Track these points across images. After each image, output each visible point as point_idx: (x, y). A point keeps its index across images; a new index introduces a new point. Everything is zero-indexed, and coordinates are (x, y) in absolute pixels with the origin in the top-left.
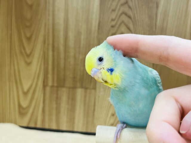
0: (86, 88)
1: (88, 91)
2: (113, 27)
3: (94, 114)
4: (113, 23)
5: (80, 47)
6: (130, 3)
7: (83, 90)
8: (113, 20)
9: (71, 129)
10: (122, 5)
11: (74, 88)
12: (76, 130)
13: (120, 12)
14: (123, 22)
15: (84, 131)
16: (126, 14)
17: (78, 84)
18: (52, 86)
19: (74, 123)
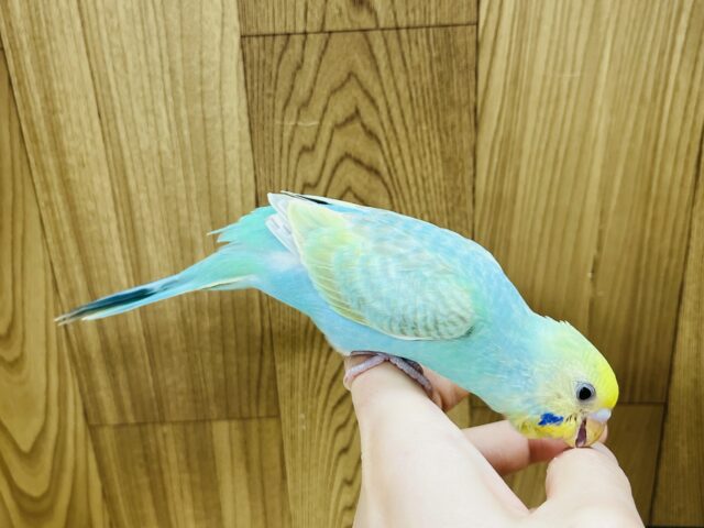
0: (244, 419)
1: (254, 425)
3: (283, 488)
6: (370, 118)
7: (234, 424)
8: (306, 185)
13: (334, 155)
17: (214, 410)
18: (122, 426)
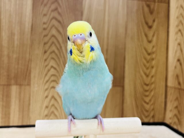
0: (20, 85)
1: (23, 87)
2: (45, 29)
4: (45, 26)
5: (13, 47)
6: (60, 10)
7: (18, 87)
8: (44, 23)
9: (6, 125)
10: (53, 11)
11: (9, 85)
12: (11, 124)
13: (51, 17)
14: (53, 26)
15: (20, 124)
16: (56, 19)
17: (13, 82)
19: (9, 118)
